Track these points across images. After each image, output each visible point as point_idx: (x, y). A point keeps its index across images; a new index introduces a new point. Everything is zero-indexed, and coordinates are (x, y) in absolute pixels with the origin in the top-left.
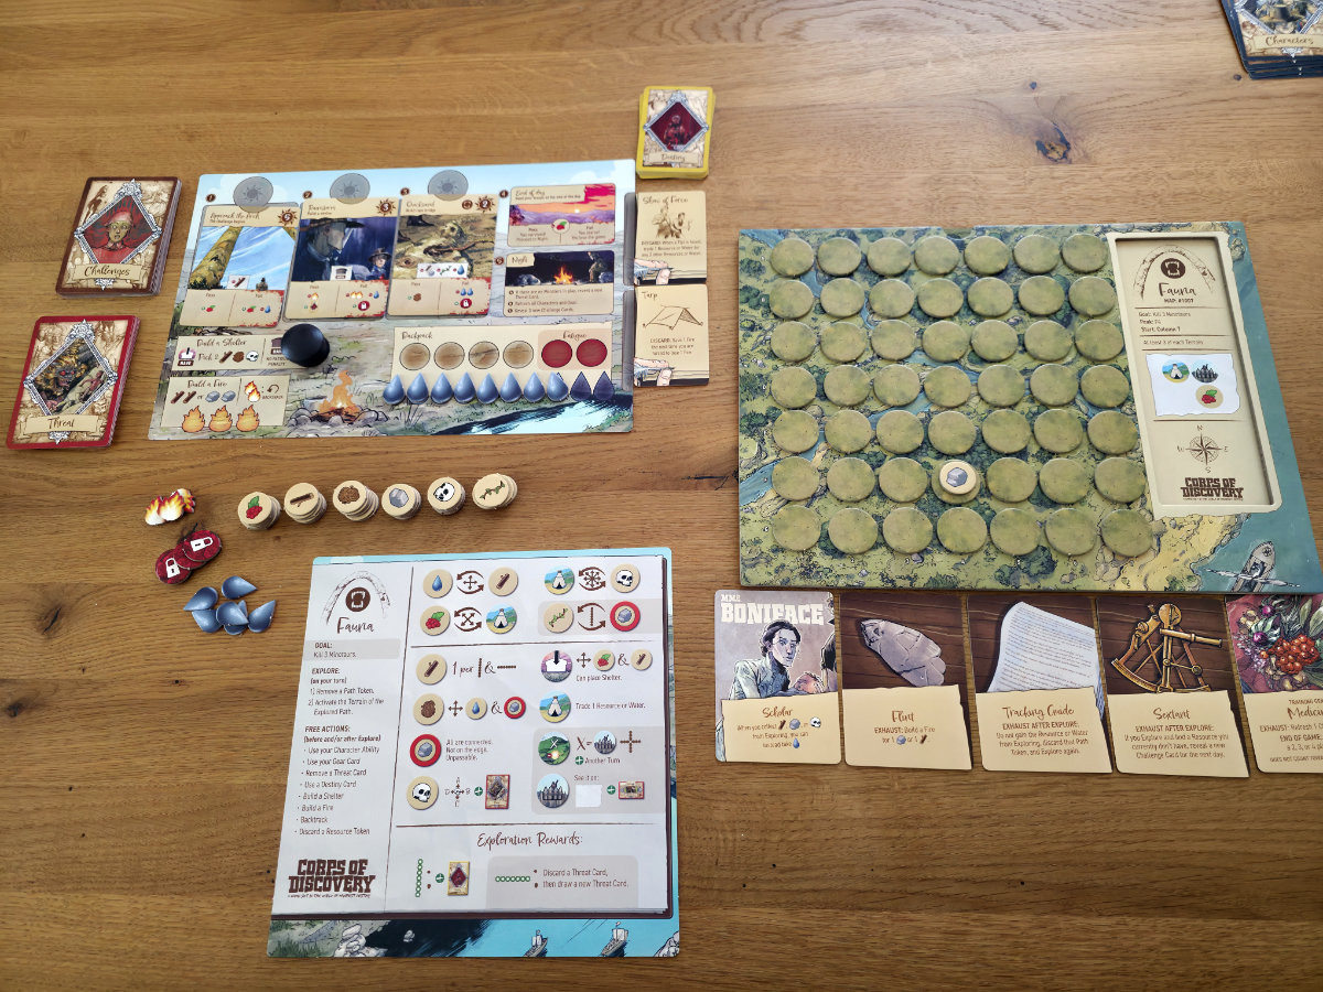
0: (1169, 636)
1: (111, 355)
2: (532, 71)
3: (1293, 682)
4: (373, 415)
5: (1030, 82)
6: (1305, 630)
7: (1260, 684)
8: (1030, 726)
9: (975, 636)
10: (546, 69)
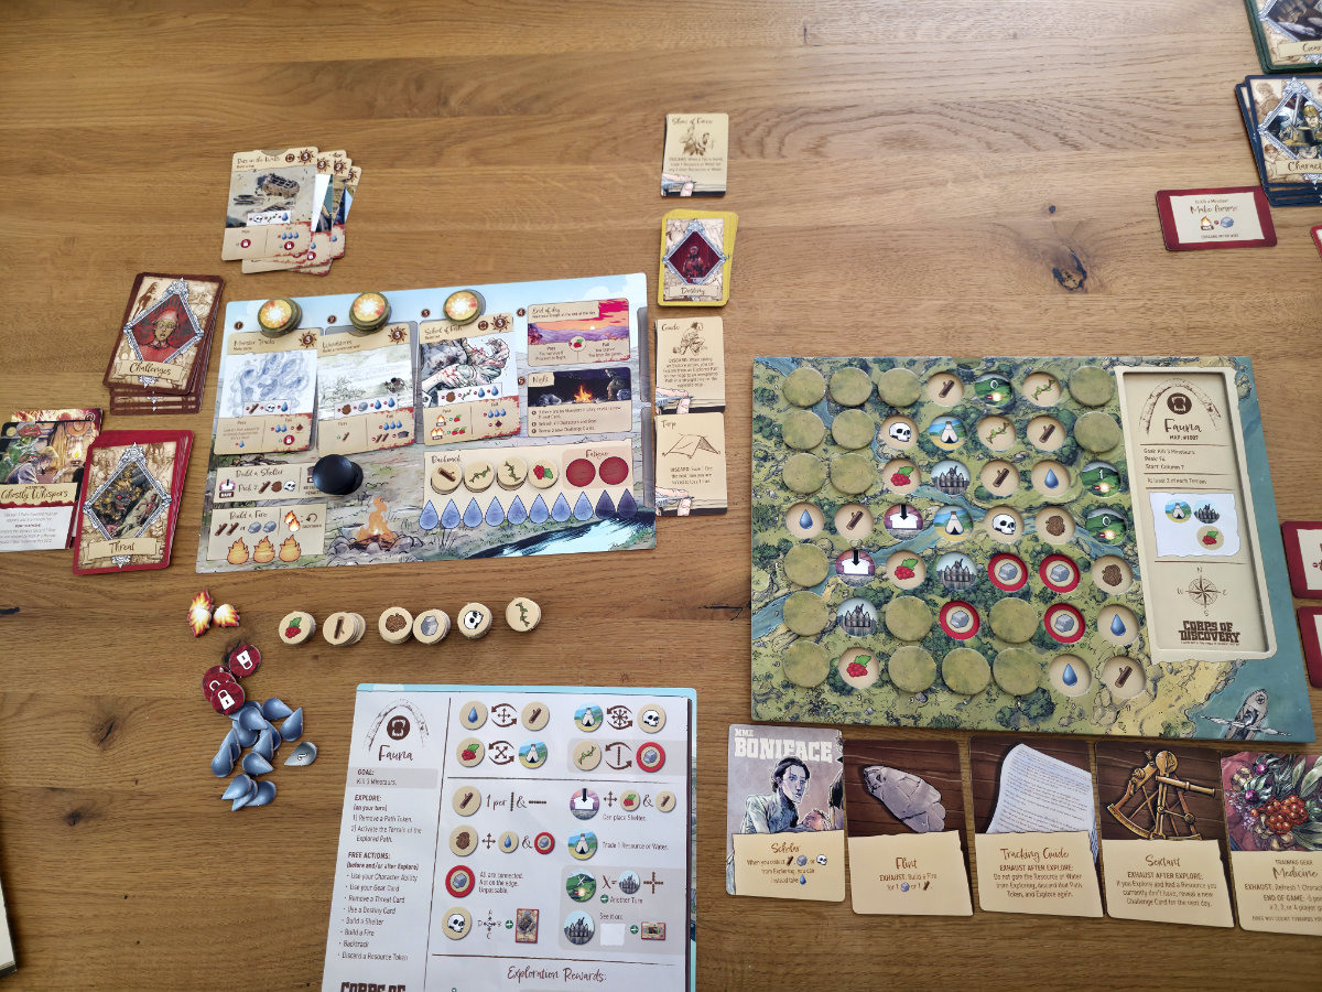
0: (1164, 784)
1: (163, 478)
2: (560, 185)
3: (1281, 843)
4: (409, 541)
5: (1047, 207)
6: (1296, 790)
7: (1248, 841)
8: (1026, 868)
9: (976, 776)
10: (573, 183)
